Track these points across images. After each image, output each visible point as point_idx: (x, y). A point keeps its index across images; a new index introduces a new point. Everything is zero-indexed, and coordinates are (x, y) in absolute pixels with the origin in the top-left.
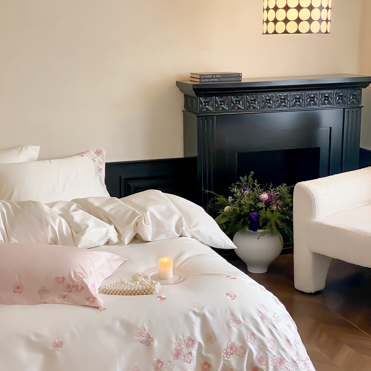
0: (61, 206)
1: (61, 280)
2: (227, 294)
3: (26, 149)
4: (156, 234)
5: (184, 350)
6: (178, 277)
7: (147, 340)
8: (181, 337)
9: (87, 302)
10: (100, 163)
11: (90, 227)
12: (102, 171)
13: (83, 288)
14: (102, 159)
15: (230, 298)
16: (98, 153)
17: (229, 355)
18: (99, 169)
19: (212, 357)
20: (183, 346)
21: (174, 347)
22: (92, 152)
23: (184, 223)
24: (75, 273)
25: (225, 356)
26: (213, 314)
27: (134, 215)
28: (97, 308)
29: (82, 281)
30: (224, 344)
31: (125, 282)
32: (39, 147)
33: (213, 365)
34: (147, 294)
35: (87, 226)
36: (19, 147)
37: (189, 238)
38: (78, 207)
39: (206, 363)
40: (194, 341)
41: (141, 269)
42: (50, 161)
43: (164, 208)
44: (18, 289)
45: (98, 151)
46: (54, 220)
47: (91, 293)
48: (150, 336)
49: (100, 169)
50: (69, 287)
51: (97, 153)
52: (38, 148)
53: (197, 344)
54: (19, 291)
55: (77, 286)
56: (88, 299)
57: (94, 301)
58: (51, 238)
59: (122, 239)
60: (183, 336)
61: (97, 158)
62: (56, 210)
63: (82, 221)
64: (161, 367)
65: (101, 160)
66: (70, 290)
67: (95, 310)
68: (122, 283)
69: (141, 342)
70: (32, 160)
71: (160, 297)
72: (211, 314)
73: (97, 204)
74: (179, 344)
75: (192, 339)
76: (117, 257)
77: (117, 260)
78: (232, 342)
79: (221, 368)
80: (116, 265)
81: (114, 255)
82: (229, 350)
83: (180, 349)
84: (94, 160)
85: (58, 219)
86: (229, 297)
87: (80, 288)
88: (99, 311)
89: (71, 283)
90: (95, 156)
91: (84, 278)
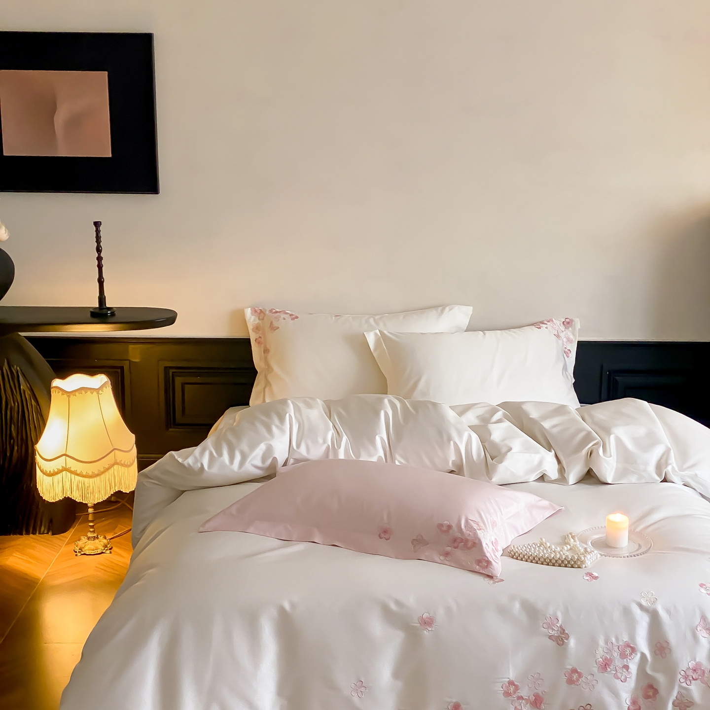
0: (480, 411)
1: (445, 528)
2: (701, 585)
3: (450, 310)
4: (622, 473)
5: (616, 661)
6: (636, 547)
7: (559, 636)
8: (614, 640)
9: (478, 567)
10: (569, 340)
11: (512, 451)
12: (570, 355)
13: (474, 544)
14: (574, 335)
15: (705, 592)
16: (568, 323)
17: (690, 681)
18: (566, 350)
19: (661, 679)
20: (615, 654)
21: (600, 653)
22: (558, 323)
23: (672, 459)
24: (467, 521)
25: (682, 680)
26: (670, 612)
27: (588, 438)
28: (491, 577)
29: (475, 534)
30: (685, 662)
31: (546, 543)
32: (471, 308)
33: (662, 691)
34: (572, 567)
35: (510, 449)
36: (439, 307)
37: (679, 485)
38: (505, 416)
39: (651, 687)
40: (633, 650)
41: (580, 526)
42: (484, 334)
43: (641, 431)
44: (385, 533)
45: (567, 320)
46: (460, 435)
47: (484, 553)
48: (564, 630)
49: (569, 352)
50: (455, 540)
51: (565, 323)
52: (469, 310)
53: (639, 655)
54: (387, 536)
55: (467, 540)
56: (479, 562)
57: (487, 567)
58: (453, 461)
59: (566, 475)
60: (617, 639)
61: (564, 333)
62: (471, 417)
63: (503, 440)
64: (578, 680)
65: (571, 337)
66: (456, 545)
67: (487, 579)
68: (541, 544)
69: (550, 637)
70: (458, 330)
71: (590, 575)
72: (668, 612)
73: (534, 414)
74: (610, 651)
75: (632, 645)
76: (545, 503)
77: (545, 508)
78: (697, 660)
79: (675, 698)
80: (540, 516)
81: (541, 500)
82: (690, 673)
83: (610, 658)
84: (558, 336)
85: (467, 433)
86: (703, 590)
87: (470, 544)
88: (491, 582)
89: (459, 535)
90: (562, 328)
91: (480, 529)
